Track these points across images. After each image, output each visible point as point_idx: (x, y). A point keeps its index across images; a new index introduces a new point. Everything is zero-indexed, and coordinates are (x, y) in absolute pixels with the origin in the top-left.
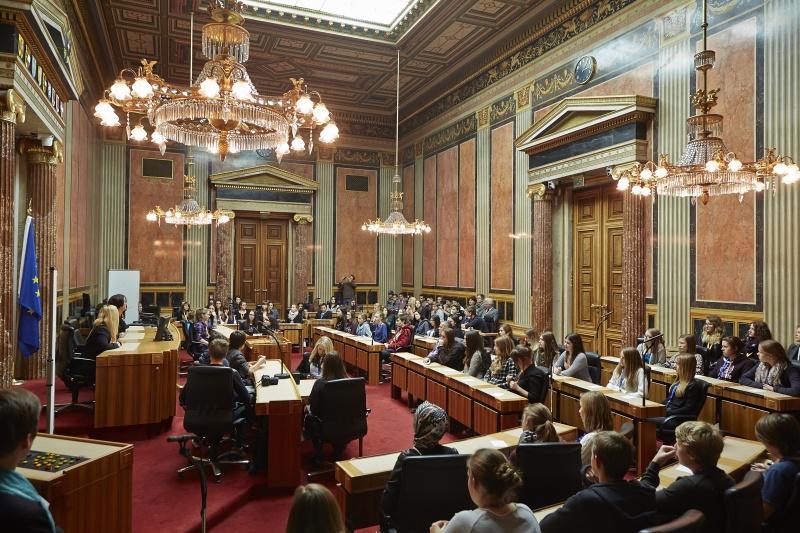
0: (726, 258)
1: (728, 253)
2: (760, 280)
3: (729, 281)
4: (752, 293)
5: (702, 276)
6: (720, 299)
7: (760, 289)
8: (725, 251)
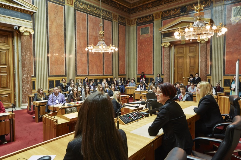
0: (58, 64)
1: (58, 63)
2: (66, 69)
3: (59, 70)
4: (64, 72)
5: (51, 69)
6: (56, 74)
7: (66, 71)
8: (58, 62)
